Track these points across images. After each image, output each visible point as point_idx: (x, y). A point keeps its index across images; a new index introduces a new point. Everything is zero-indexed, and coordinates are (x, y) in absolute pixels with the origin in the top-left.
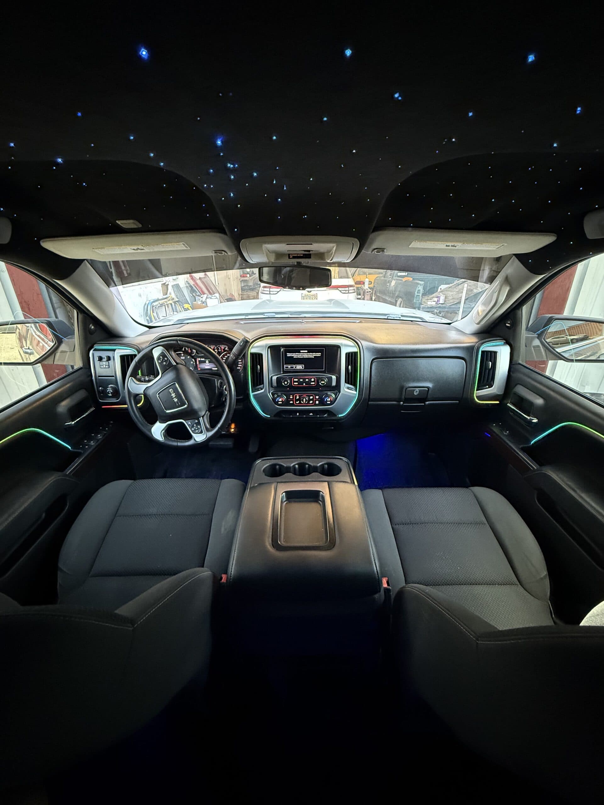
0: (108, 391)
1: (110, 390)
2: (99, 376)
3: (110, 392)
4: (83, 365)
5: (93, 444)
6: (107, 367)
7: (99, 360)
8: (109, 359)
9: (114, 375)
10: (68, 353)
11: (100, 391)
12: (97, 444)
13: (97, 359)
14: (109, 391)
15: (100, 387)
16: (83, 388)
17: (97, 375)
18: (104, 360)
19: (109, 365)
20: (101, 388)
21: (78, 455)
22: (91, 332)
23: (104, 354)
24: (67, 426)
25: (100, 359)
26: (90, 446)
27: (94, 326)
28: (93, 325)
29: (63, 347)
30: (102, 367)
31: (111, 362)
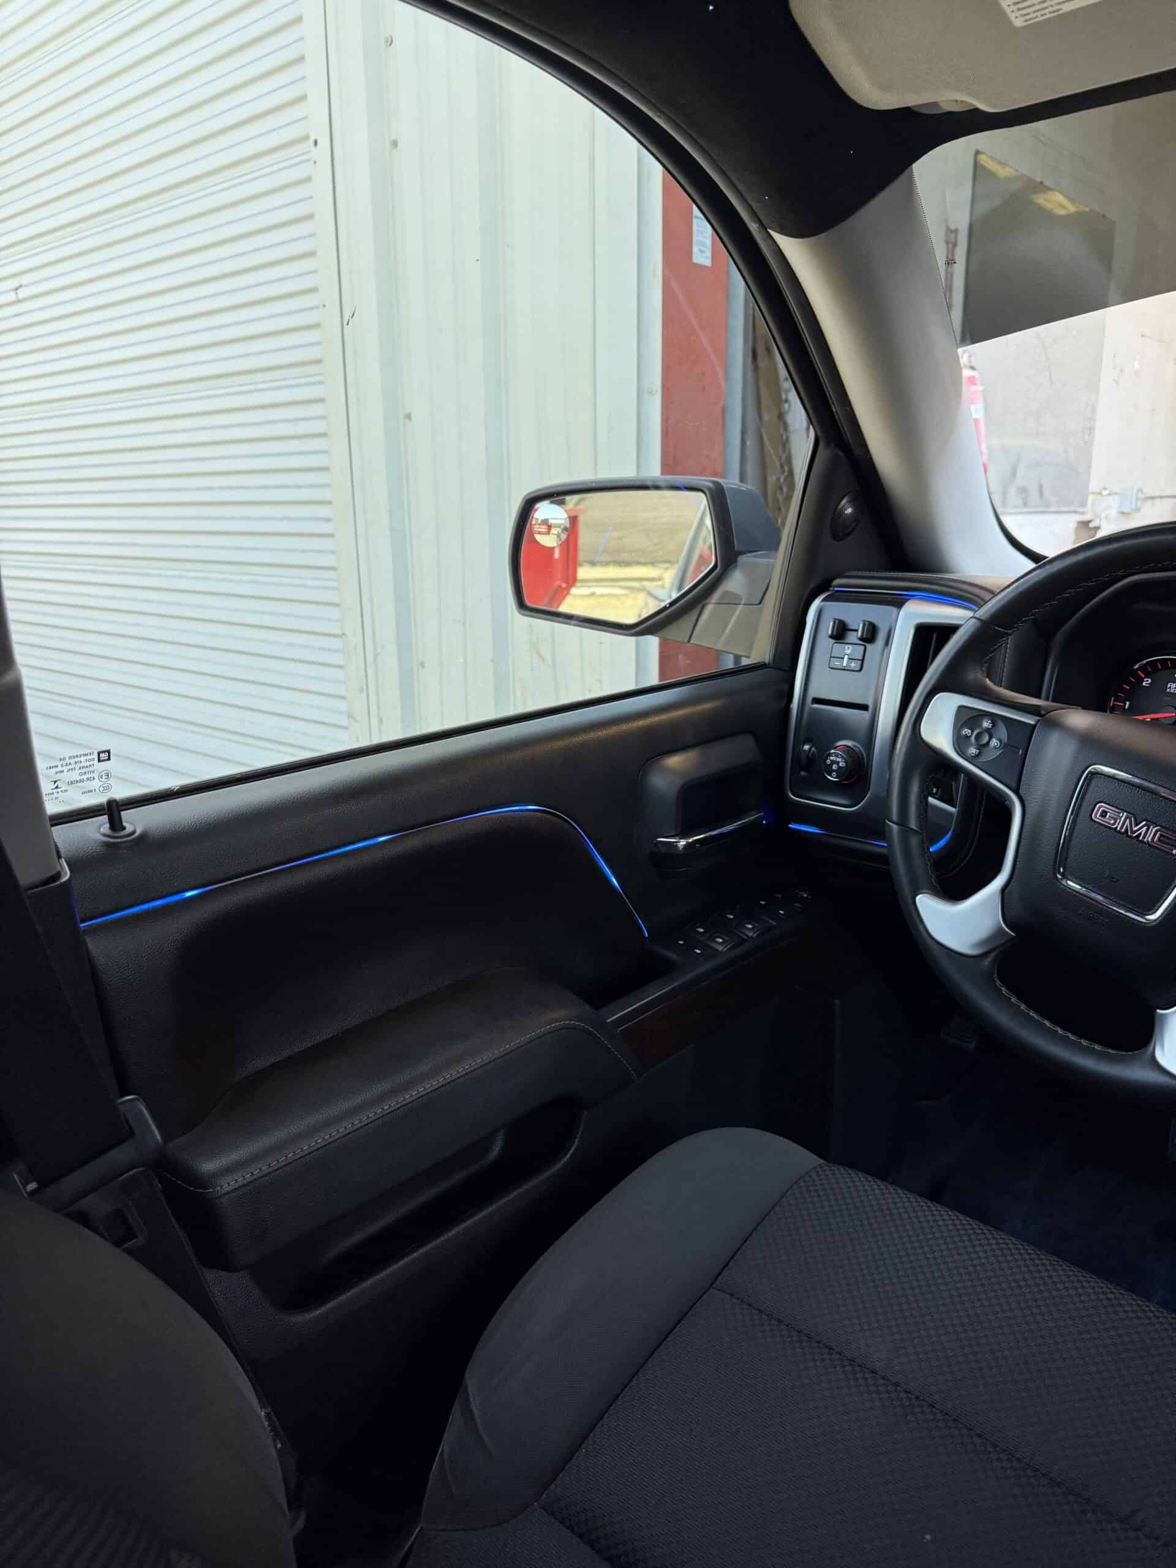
0: (828, 762)
1: (837, 759)
2: (817, 701)
3: (834, 767)
4: (776, 656)
5: (720, 948)
6: (853, 665)
7: (832, 637)
8: (870, 634)
9: (870, 703)
10: (741, 606)
11: (803, 756)
12: (737, 952)
13: (828, 627)
14: (833, 762)
15: (805, 742)
16: (750, 732)
17: (813, 693)
18: (852, 637)
19: (863, 660)
20: (806, 747)
21: (661, 969)
22: (839, 530)
23: (856, 615)
24: (663, 850)
25: (841, 632)
26: (712, 954)
27: (855, 508)
28: (853, 502)
29: (736, 582)
30: (837, 663)
31: (874, 649)
